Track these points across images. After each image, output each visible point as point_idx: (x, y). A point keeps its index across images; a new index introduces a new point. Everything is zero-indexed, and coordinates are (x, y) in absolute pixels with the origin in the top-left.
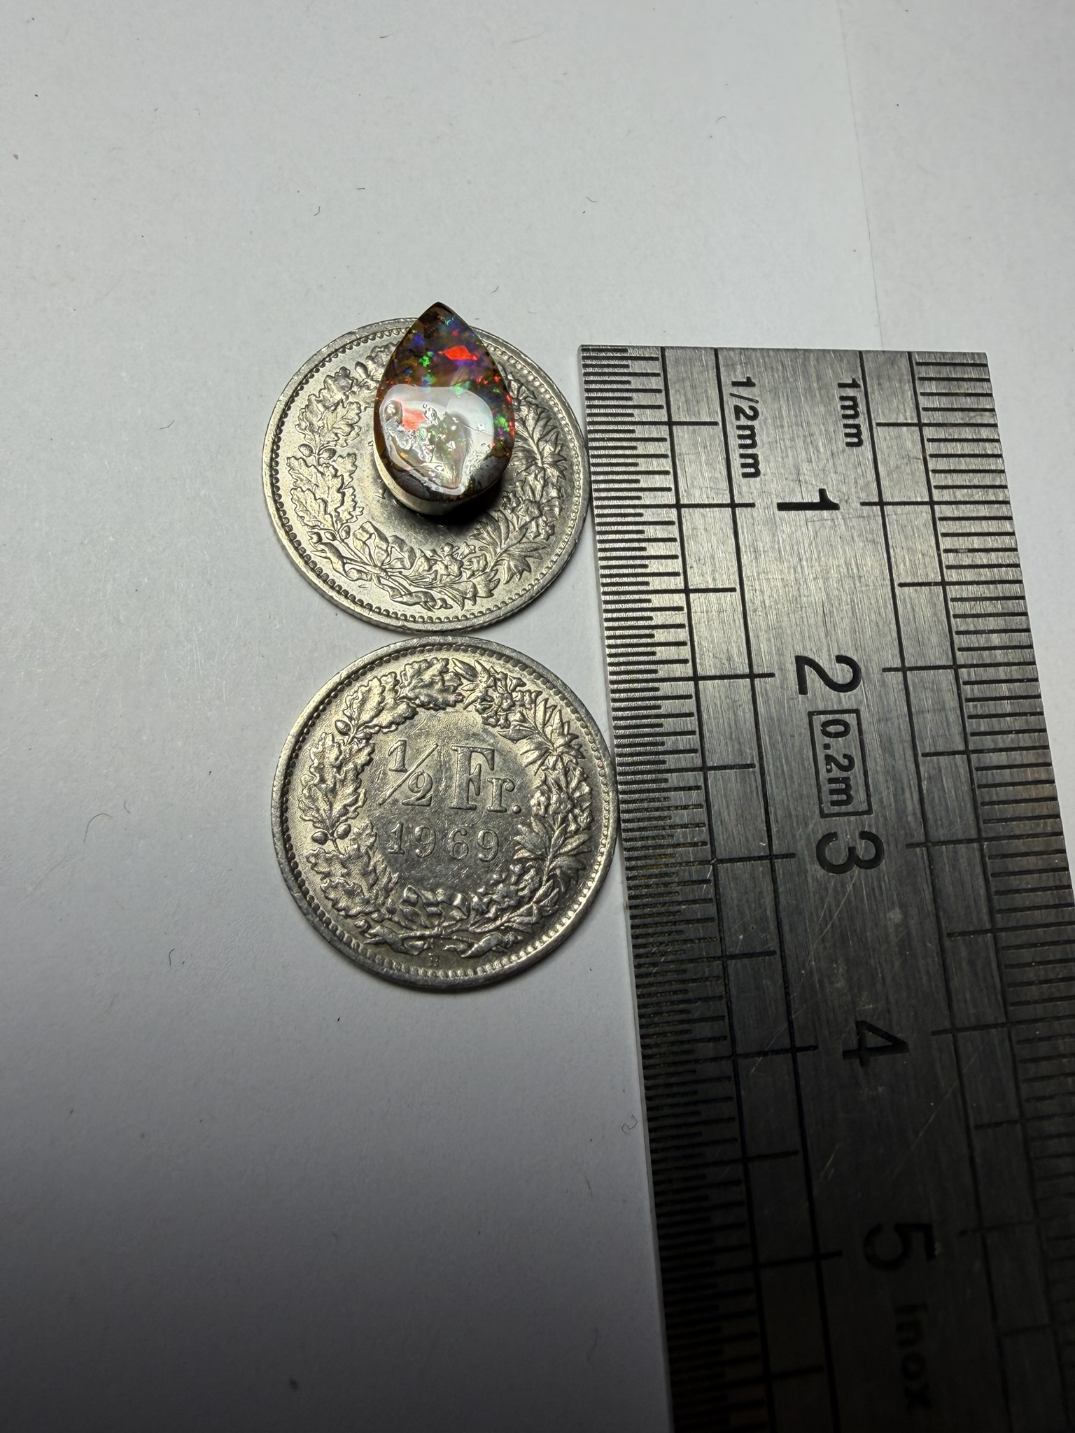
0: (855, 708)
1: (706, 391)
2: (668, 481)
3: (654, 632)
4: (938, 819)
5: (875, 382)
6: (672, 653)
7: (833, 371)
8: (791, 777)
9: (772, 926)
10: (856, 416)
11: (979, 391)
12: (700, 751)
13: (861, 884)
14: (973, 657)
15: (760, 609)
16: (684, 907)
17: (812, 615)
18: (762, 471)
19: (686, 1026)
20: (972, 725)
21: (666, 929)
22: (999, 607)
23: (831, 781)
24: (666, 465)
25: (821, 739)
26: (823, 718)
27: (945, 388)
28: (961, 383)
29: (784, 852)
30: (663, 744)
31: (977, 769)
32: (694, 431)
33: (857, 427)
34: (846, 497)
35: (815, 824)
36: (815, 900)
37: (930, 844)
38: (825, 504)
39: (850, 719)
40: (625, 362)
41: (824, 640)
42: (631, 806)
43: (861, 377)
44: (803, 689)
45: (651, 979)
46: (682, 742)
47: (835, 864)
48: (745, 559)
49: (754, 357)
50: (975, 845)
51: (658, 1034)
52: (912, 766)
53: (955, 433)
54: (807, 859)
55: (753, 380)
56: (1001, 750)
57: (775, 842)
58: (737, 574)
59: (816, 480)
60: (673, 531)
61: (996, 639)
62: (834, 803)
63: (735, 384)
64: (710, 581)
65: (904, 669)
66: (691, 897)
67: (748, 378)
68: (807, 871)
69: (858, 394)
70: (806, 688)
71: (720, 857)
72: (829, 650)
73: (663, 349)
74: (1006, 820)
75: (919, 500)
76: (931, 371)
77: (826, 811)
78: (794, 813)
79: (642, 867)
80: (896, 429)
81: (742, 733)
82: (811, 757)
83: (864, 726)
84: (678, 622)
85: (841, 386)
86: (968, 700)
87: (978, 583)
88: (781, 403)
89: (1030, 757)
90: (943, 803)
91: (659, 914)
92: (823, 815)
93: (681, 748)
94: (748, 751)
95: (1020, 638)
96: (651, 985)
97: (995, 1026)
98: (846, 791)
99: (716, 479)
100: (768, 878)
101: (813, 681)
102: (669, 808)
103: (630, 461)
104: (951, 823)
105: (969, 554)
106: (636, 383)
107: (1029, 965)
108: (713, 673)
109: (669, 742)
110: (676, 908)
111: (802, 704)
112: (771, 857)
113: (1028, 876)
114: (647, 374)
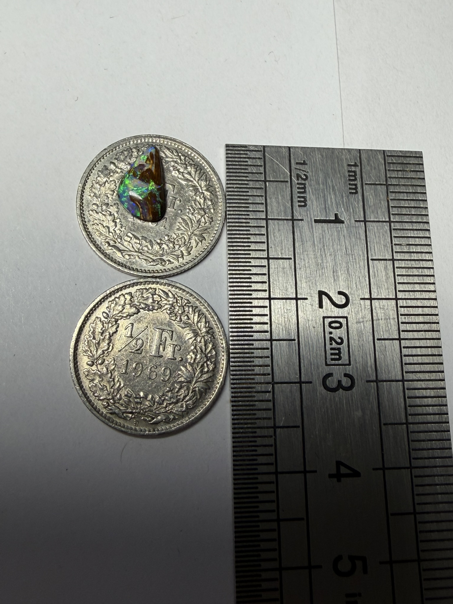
0: (346, 316)
2: (262, 208)
3: (252, 276)
4: (383, 370)
5: (366, 164)
6: (259, 286)
7: (346, 159)
8: (313, 347)
9: (299, 414)
10: (355, 180)
11: (418, 169)
12: (270, 332)
13: (343, 397)
14: (405, 295)
15: (302, 268)
16: (257, 403)
17: (328, 272)
18: (308, 205)
19: (254, 457)
20: (403, 327)
21: (248, 412)
22: (420, 272)
23: (332, 349)
24: (263, 200)
25: (328, 329)
26: (330, 320)
27: (399, 168)
28: (409, 165)
29: (307, 381)
30: (252, 328)
31: (404, 348)
32: (277, 184)
33: (356, 185)
34: (348, 218)
35: (323, 369)
37: (378, 381)
38: (337, 220)
39: (343, 321)
40: (246, 152)
41: (333, 283)
42: (236, 355)
43: (359, 161)
44: (321, 306)
46: (261, 327)
47: (331, 387)
48: (297, 245)
49: (308, 151)
50: (401, 383)
51: (241, 460)
52: (372, 344)
53: (404, 189)
54: (317, 384)
55: (306, 162)
57: (303, 375)
58: (293, 251)
59: (334, 210)
60: (264, 231)
61: (417, 287)
62: (332, 359)
63: (297, 163)
64: (280, 254)
66: (261, 399)
67: (304, 161)
68: (317, 390)
69: (358, 170)
70: (323, 305)
72: (335, 289)
73: (264, 147)
74: (417, 372)
75: (384, 220)
76: (394, 160)
77: (328, 363)
78: (312, 363)
79: (239, 384)
80: (375, 186)
81: (290, 325)
82: (323, 338)
83: (349, 325)
84: (263, 272)
85: (349, 165)
86: (402, 315)
87: (410, 260)
89: (431, 343)
90: (386, 362)
91: (246, 405)
92: (327, 365)
93: (261, 330)
94: (293, 333)
95: (430, 287)
97: (404, 468)
98: (339, 354)
99: (286, 207)
100: (299, 393)
101: (327, 303)
102: (253, 357)
103: (245, 198)
104: (389, 372)
105: (407, 246)
106: (250, 162)
107: (423, 441)
108: (278, 296)
109: (255, 327)
110: (253, 403)
111: (320, 313)
112: (300, 383)
113: (426, 399)
114: (256, 158)
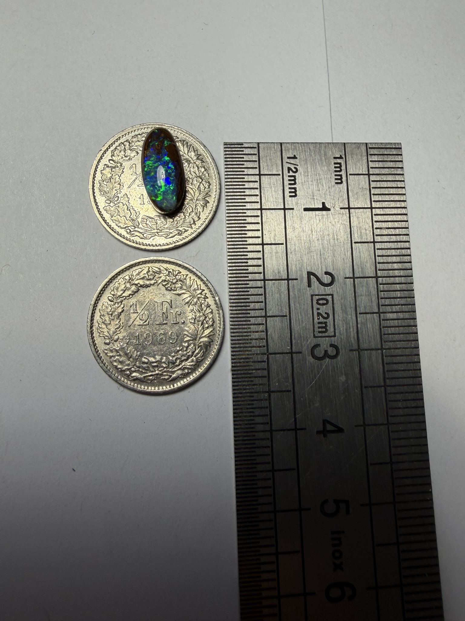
0: (331, 293)
1: (276, 161)
2: (257, 199)
3: (249, 261)
4: (364, 340)
5: (350, 157)
6: (256, 269)
7: (332, 152)
8: (302, 321)
10: (341, 171)
11: (397, 160)
12: (264, 309)
13: (329, 365)
14: (385, 273)
15: (293, 252)
16: (254, 371)
17: (316, 255)
18: (298, 195)
19: (252, 418)
20: (382, 302)
21: (246, 379)
22: (398, 252)
23: (319, 323)
24: (257, 192)
25: (316, 306)
26: (317, 297)
27: (381, 158)
28: (389, 156)
29: (297, 351)
30: (249, 306)
31: (383, 320)
32: (270, 177)
33: (341, 176)
34: (334, 206)
35: (311, 340)
36: (309, 371)
37: (360, 350)
38: (324, 208)
39: (329, 298)
40: (242, 149)
41: (320, 265)
42: (236, 331)
43: (344, 154)
44: (309, 285)
45: (239, 399)
46: (257, 306)
47: (318, 356)
48: (288, 231)
49: (297, 146)
50: (380, 351)
51: (241, 420)
52: (354, 318)
53: (384, 178)
54: (307, 354)
55: (296, 156)
56: (394, 312)
57: (294, 347)
58: (284, 237)
59: (321, 198)
60: (259, 220)
61: (396, 266)
62: (319, 332)
63: (288, 158)
64: (273, 240)
65: (354, 278)
66: (257, 367)
68: (306, 359)
69: (342, 161)
70: (311, 285)
71: (270, 352)
72: (322, 269)
73: (259, 143)
74: (394, 341)
75: (366, 207)
76: (375, 152)
77: (316, 335)
78: (302, 335)
80: (358, 176)
81: (282, 302)
82: (311, 313)
83: (335, 301)
84: (258, 257)
85: (335, 158)
86: (381, 291)
87: (389, 242)
88: (308, 165)
89: (407, 315)
90: (367, 334)
91: (243, 374)
92: (314, 337)
93: (257, 308)
94: (285, 310)
95: (407, 265)
96: (239, 401)
97: (383, 425)
98: (325, 327)
99: (279, 198)
100: (290, 361)
101: (314, 282)
102: (250, 332)
103: (242, 190)
104: (370, 342)
105: (386, 230)
106: (246, 158)
107: (399, 401)
108: (271, 278)
109: (252, 306)
110: (251, 372)
111: (309, 292)
112: (291, 353)
113: (402, 365)
114: (251, 154)
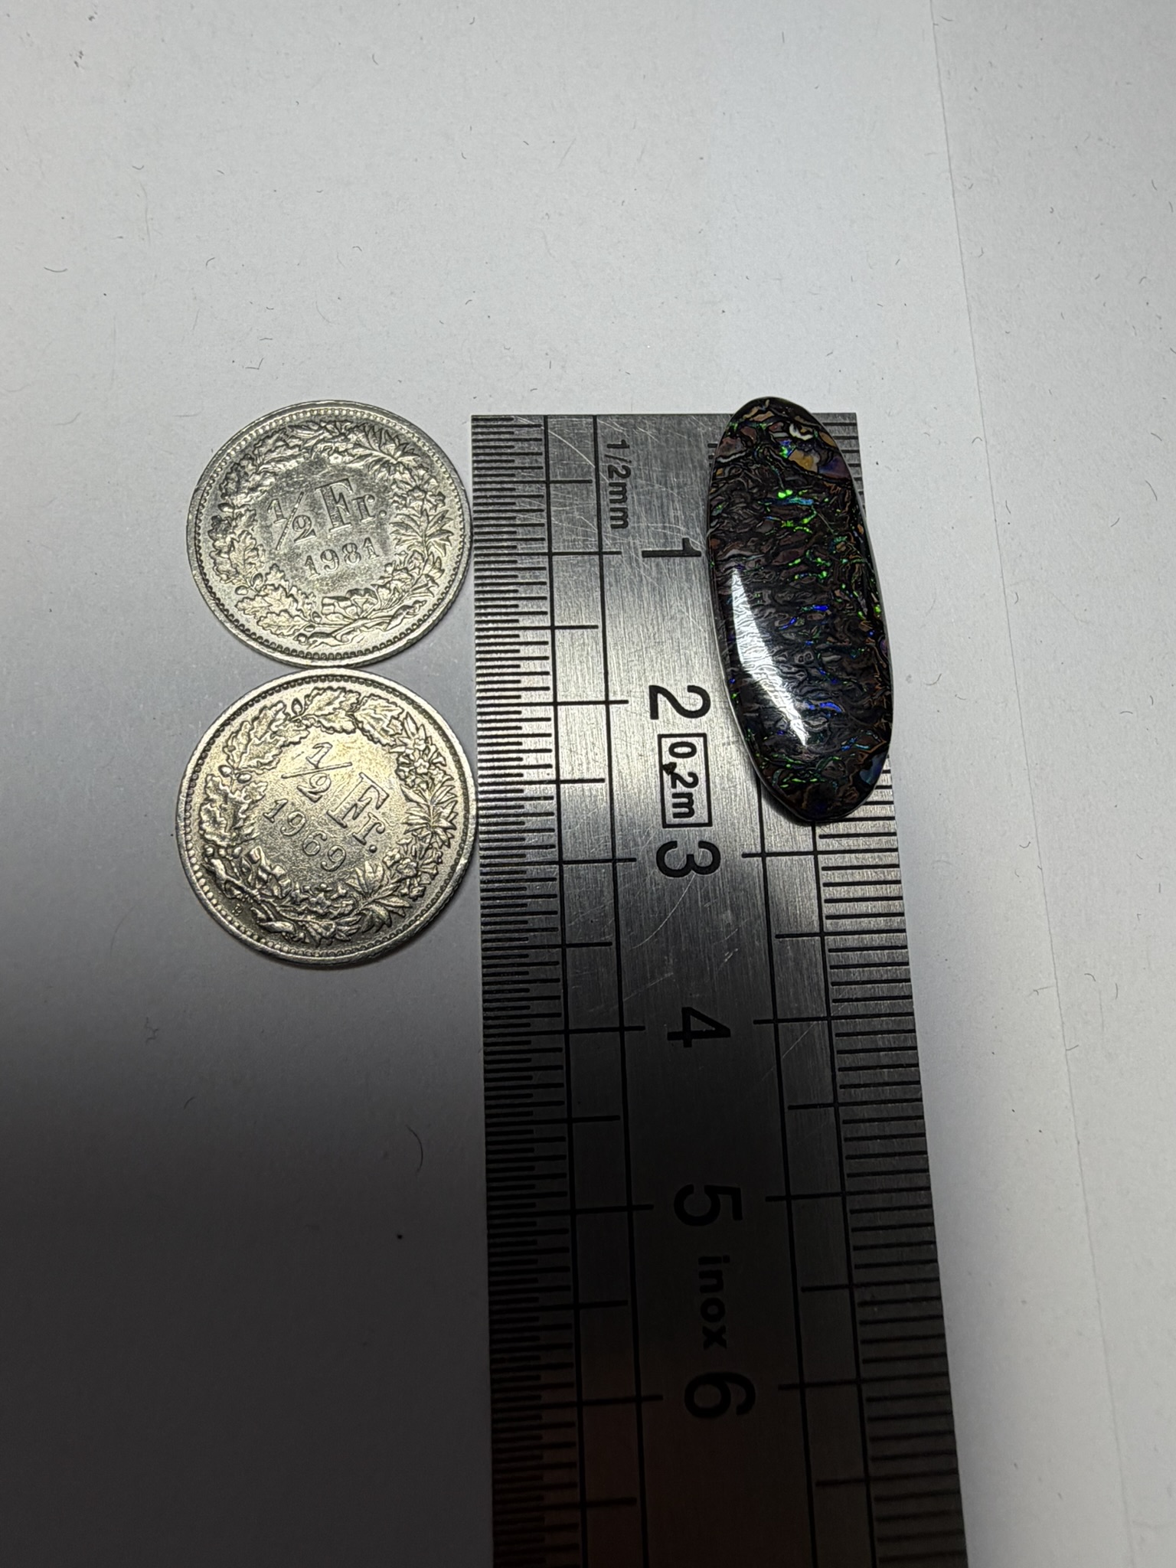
2: (541, 533)
3: (520, 663)
4: (776, 832)
6: (537, 681)
7: (705, 433)
9: (611, 921)
11: (847, 448)
12: (555, 767)
13: (696, 886)
15: (619, 644)
16: (529, 901)
19: (525, 1003)
21: (513, 919)
23: (675, 796)
24: (542, 518)
25: (667, 759)
26: (671, 740)
30: (521, 759)
35: (657, 833)
36: (652, 899)
37: (765, 855)
38: (687, 552)
39: (698, 742)
40: (511, 430)
41: (678, 673)
44: (654, 715)
46: (539, 759)
48: (608, 600)
50: (810, 858)
55: (627, 443)
57: (618, 847)
60: (544, 576)
62: (676, 815)
64: (576, 619)
66: (537, 892)
68: (646, 874)
70: (657, 714)
71: (567, 859)
72: (682, 681)
73: (546, 417)
74: (842, 836)
77: (667, 822)
78: (637, 823)
79: (495, 865)
82: (658, 774)
83: (711, 750)
84: (543, 654)
92: (665, 825)
93: (537, 763)
94: (599, 768)
97: (818, 1019)
98: (690, 804)
101: (664, 707)
102: (523, 815)
103: (509, 515)
104: (788, 837)
106: (518, 447)
107: (854, 966)
108: (571, 699)
109: (528, 758)
110: (524, 901)
111: (653, 728)
112: (614, 860)
113: (859, 887)
114: (530, 440)
